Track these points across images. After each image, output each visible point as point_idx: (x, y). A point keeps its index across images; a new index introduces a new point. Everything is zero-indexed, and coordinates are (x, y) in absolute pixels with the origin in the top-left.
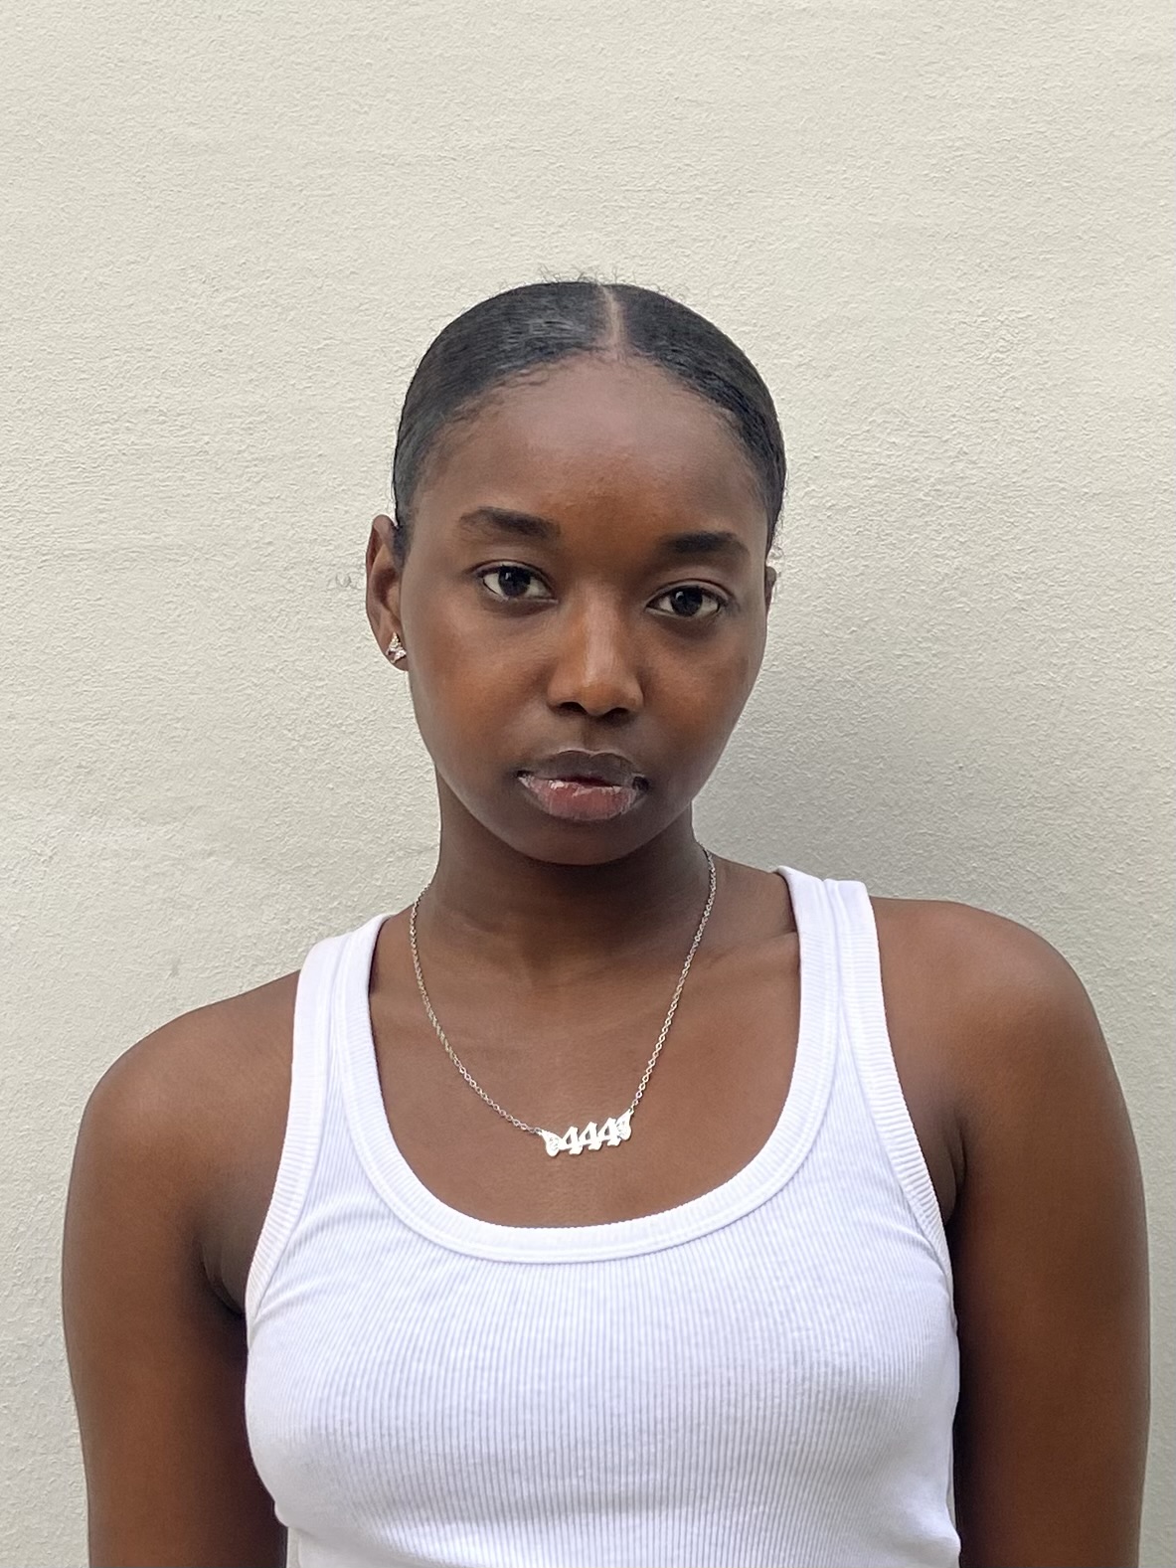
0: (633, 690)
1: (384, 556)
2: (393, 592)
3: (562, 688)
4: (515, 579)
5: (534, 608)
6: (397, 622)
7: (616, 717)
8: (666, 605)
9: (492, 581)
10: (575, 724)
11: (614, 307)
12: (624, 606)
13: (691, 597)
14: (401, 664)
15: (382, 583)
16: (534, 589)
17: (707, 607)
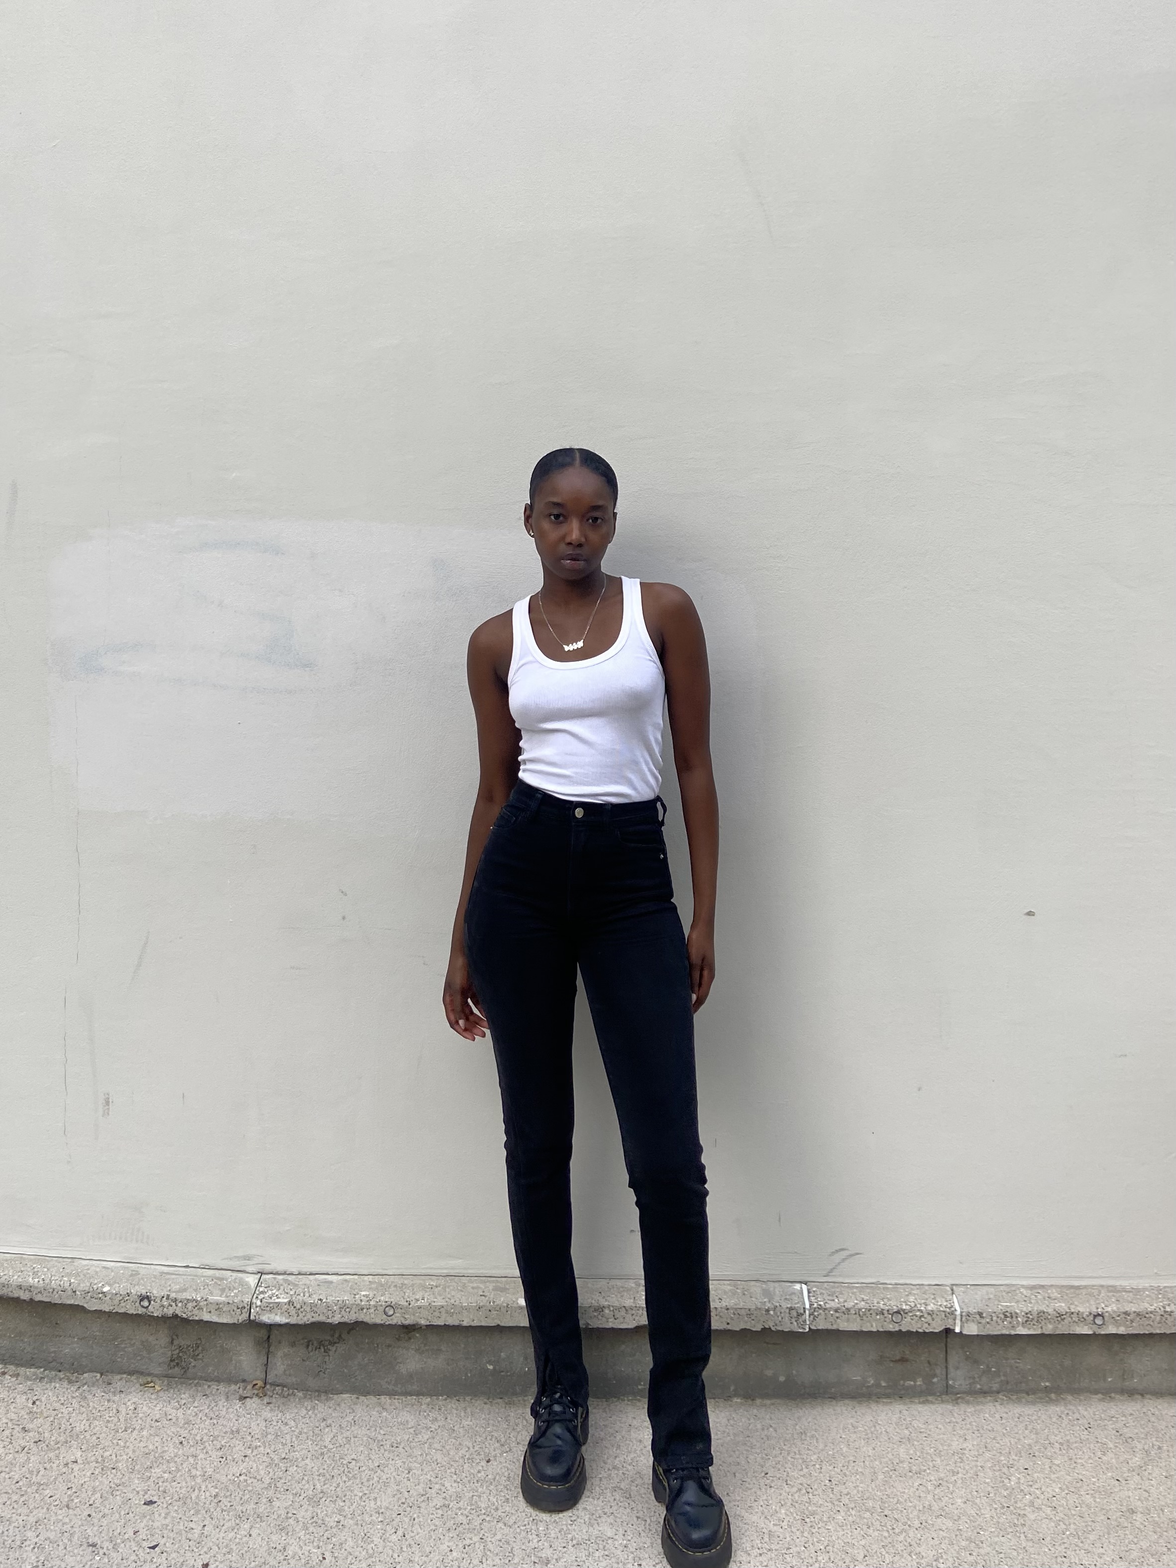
0: (583, 540)
1: (528, 512)
2: (530, 520)
3: (568, 540)
4: (557, 517)
5: (561, 523)
6: (531, 526)
7: (580, 545)
8: (591, 521)
9: (552, 517)
10: (571, 547)
11: (578, 455)
12: (581, 521)
13: (595, 519)
14: (532, 536)
15: (527, 519)
16: (561, 518)
17: (599, 521)
